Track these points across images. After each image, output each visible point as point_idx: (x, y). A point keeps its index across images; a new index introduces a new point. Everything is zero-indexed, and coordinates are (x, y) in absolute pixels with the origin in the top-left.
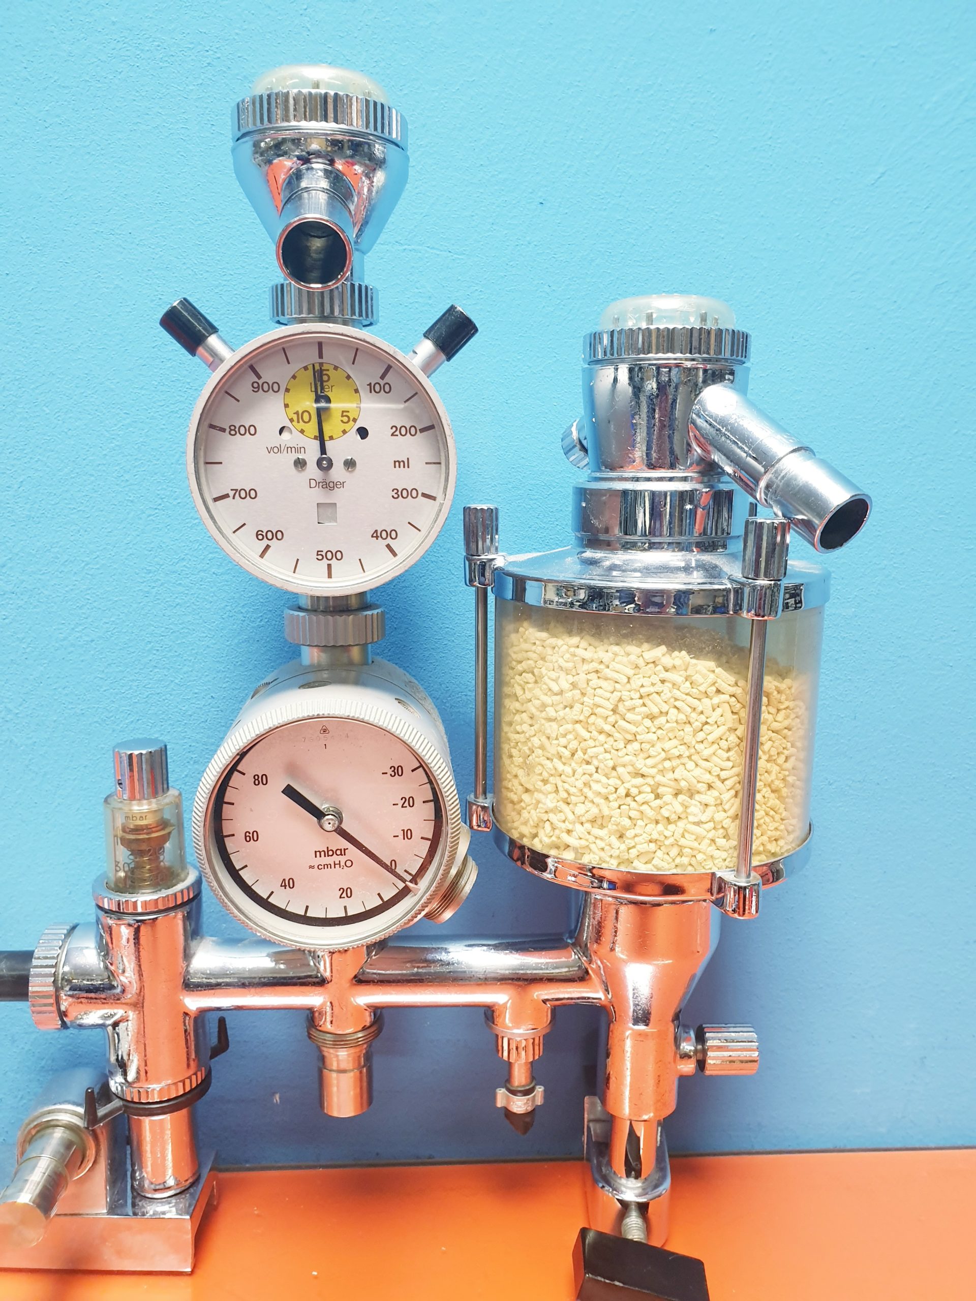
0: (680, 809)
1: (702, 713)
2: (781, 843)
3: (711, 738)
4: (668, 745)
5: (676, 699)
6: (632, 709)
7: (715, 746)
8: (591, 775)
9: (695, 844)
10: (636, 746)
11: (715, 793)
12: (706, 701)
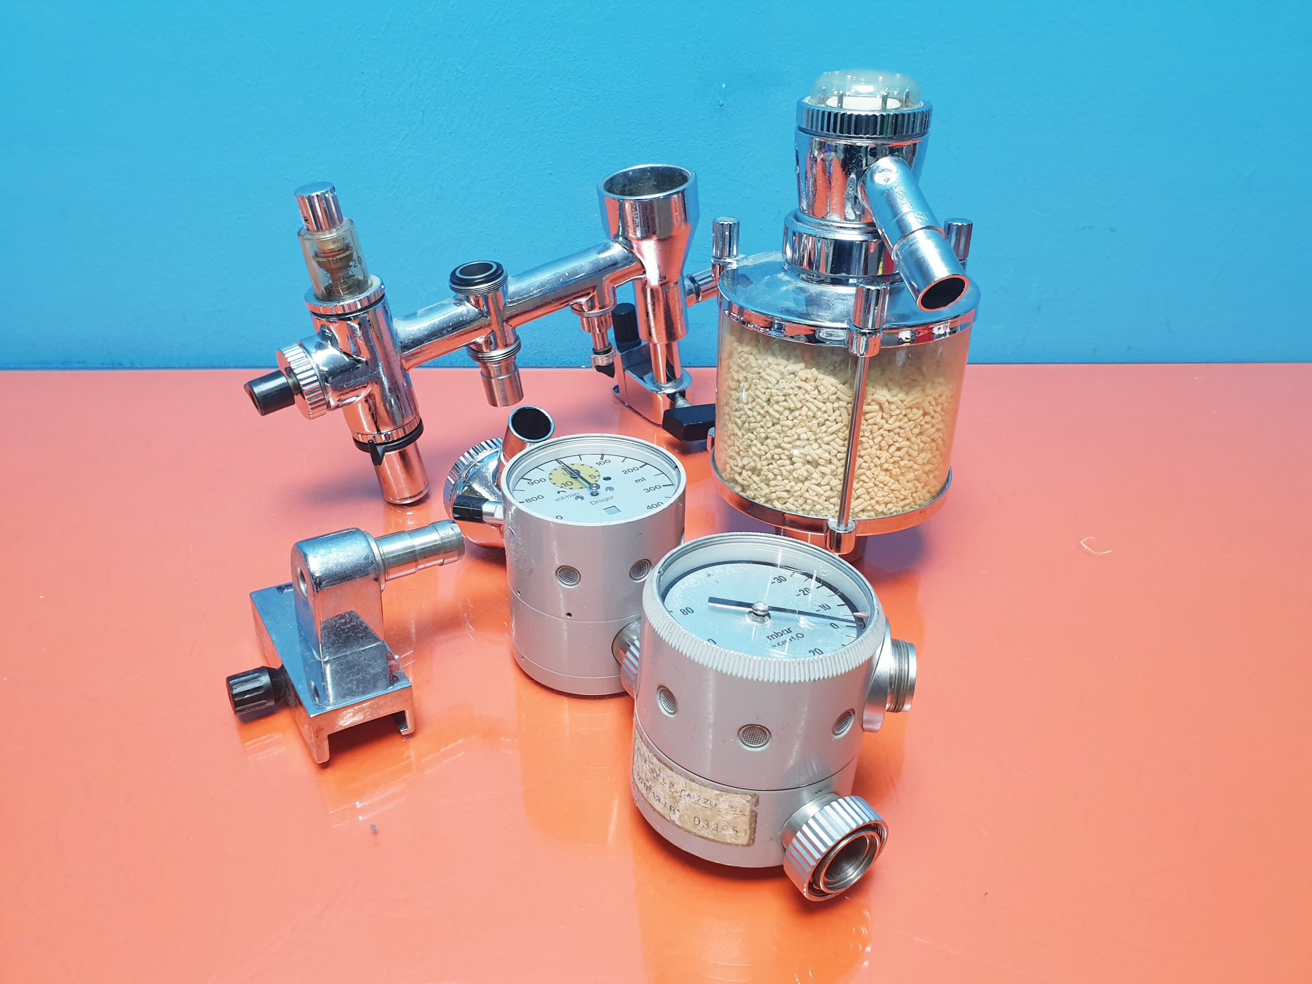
0: (805, 474)
1: (826, 412)
2: (890, 506)
3: (830, 430)
4: (800, 431)
5: (807, 401)
6: (777, 403)
7: (834, 436)
8: (752, 441)
9: (816, 498)
10: (778, 427)
11: (833, 467)
12: (828, 404)
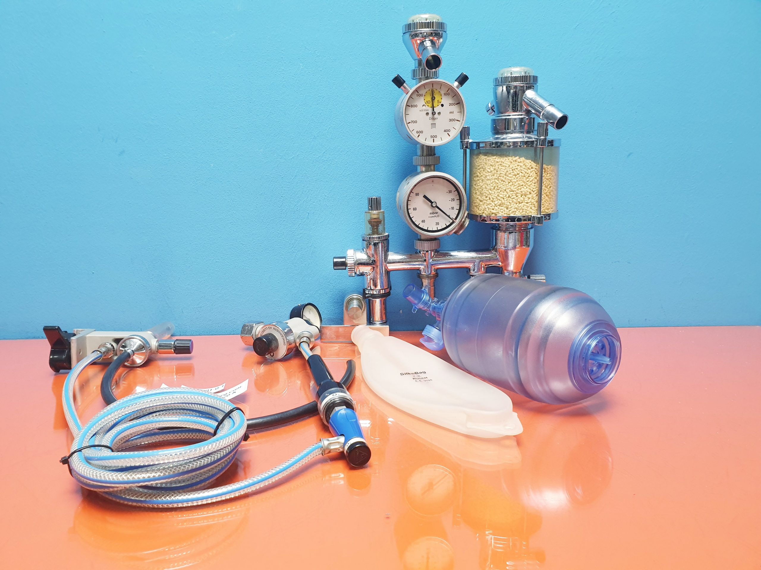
0: (522, 199)
1: (528, 173)
2: (549, 210)
3: (530, 180)
4: (519, 182)
5: (521, 170)
6: (510, 174)
7: (531, 182)
8: (499, 193)
9: (526, 208)
10: (511, 183)
11: (531, 195)
12: (529, 170)
